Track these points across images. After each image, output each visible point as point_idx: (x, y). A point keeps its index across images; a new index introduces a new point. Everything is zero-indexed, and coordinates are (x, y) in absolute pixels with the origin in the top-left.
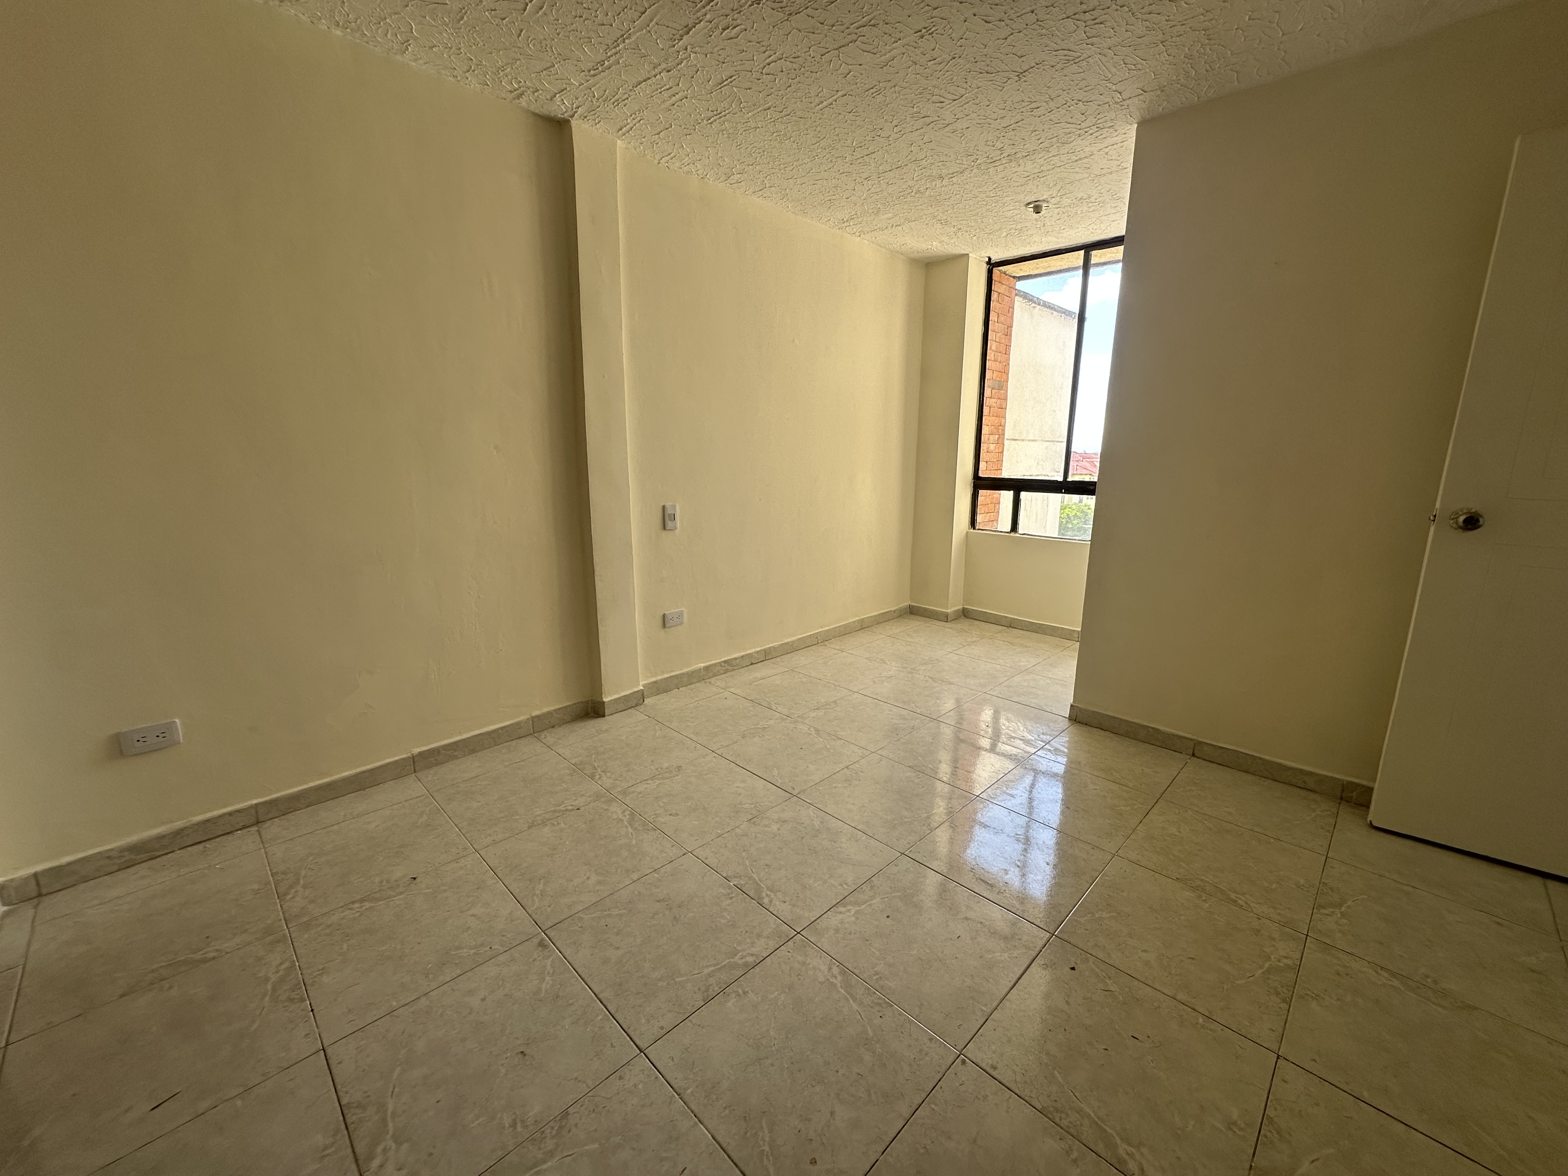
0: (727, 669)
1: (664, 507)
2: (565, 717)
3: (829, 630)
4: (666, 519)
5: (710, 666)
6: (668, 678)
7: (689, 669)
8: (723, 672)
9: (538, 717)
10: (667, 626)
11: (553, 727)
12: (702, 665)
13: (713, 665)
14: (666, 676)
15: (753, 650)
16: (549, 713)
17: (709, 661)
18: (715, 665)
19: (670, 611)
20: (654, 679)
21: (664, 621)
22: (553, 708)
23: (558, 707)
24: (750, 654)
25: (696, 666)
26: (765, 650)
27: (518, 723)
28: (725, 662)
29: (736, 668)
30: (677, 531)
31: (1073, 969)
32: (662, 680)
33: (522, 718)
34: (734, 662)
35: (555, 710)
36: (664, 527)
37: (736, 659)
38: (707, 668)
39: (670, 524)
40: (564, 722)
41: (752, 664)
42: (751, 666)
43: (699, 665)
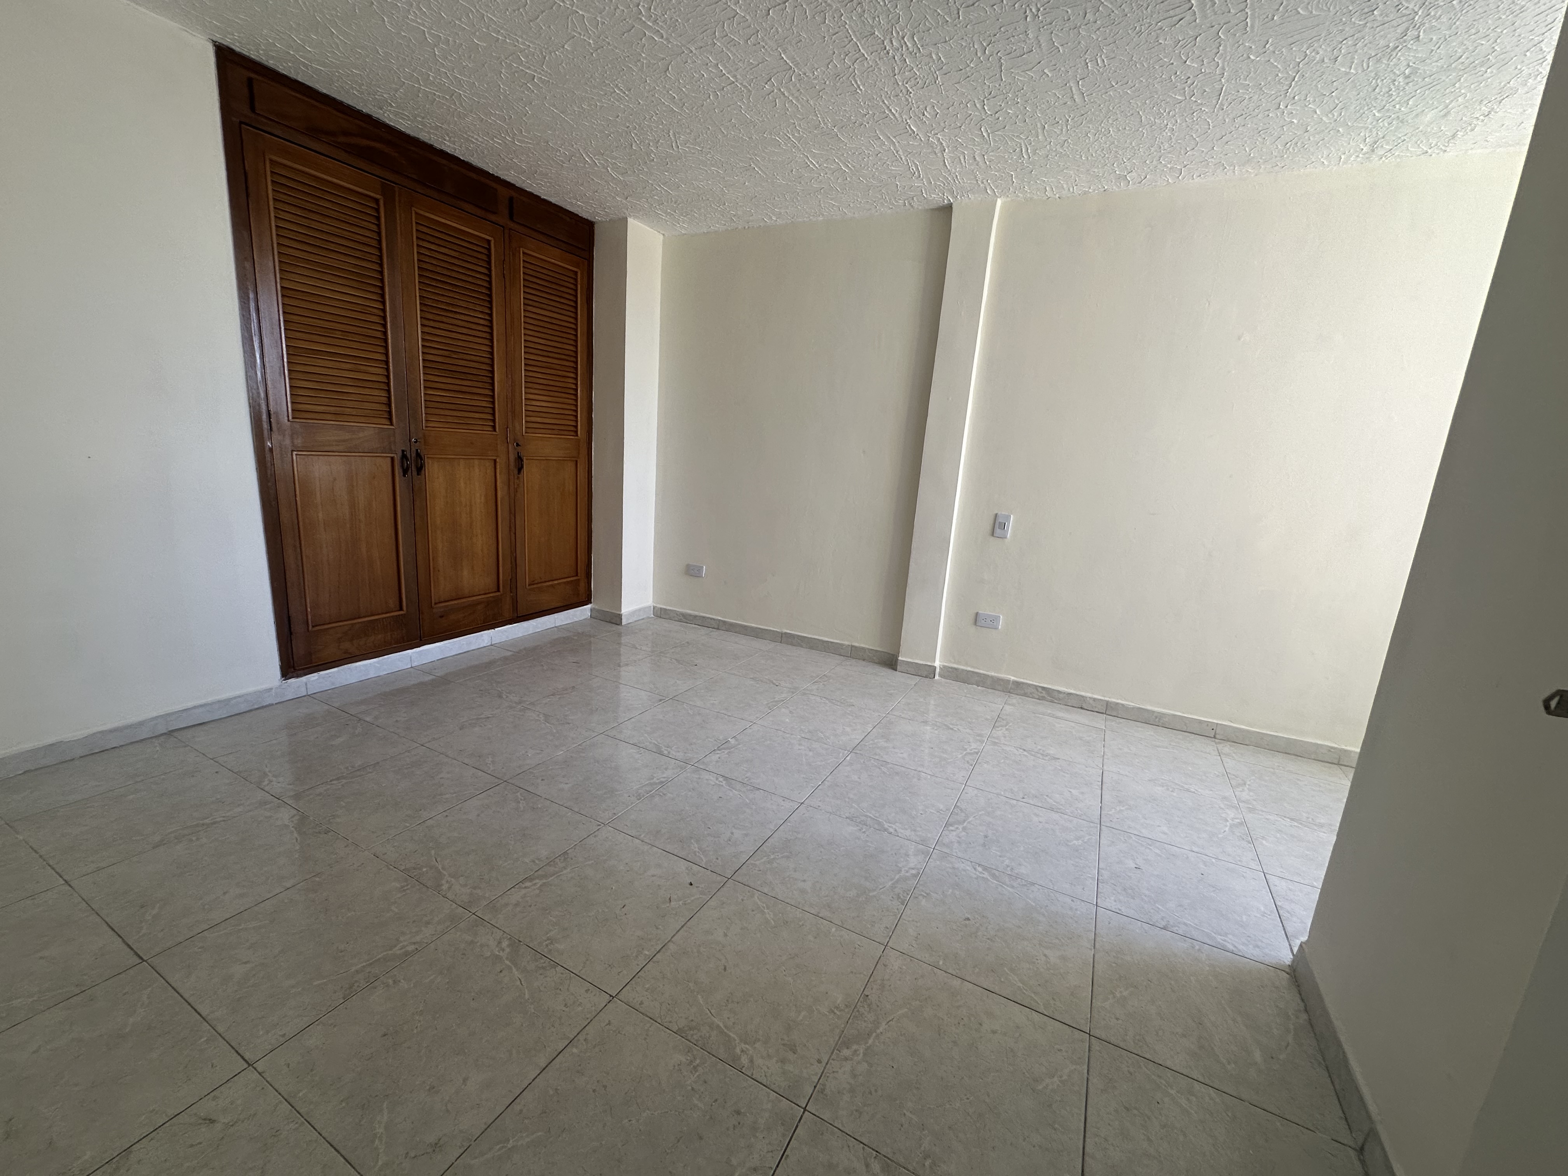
0: (1044, 697)
1: (996, 515)
2: (874, 658)
3: (1248, 731)
4: (997, 526)
5: (1023, 683)
6: (970, 671)
7: (996, 675)
8: (1037, 697)
9: (856, 647)
10: (979, 623)
11: (864, 660)
12: (1013, 678)
13: (1026, 684)
14: (969, 669)
15: (1089, 695)
16: (863, 648)
17: (1023, 679)
18: (1029, 685)
19: (985, 610)
20: (955, 666)
21: (977, 619)
22: (867, 647)
23: (871, 648)
24: (1082, 696)
25: (1005, 676)
26: (1107, 702)
27: (842, 645)
28: (1043, 688)
29: (1056, 701)
30: (1006, 540)
31: (691, 884)
32: (963, 670)
33: (846, 643)
34: (1056, 694)
35: (868, 649)
36: (993, 534)
37: (1059, 692)
38: (1017, 684)
39: (998, 531)
40: (872, 661)
41: (1082, 708)
42: (1079, 710)
43: (1008, 676)
